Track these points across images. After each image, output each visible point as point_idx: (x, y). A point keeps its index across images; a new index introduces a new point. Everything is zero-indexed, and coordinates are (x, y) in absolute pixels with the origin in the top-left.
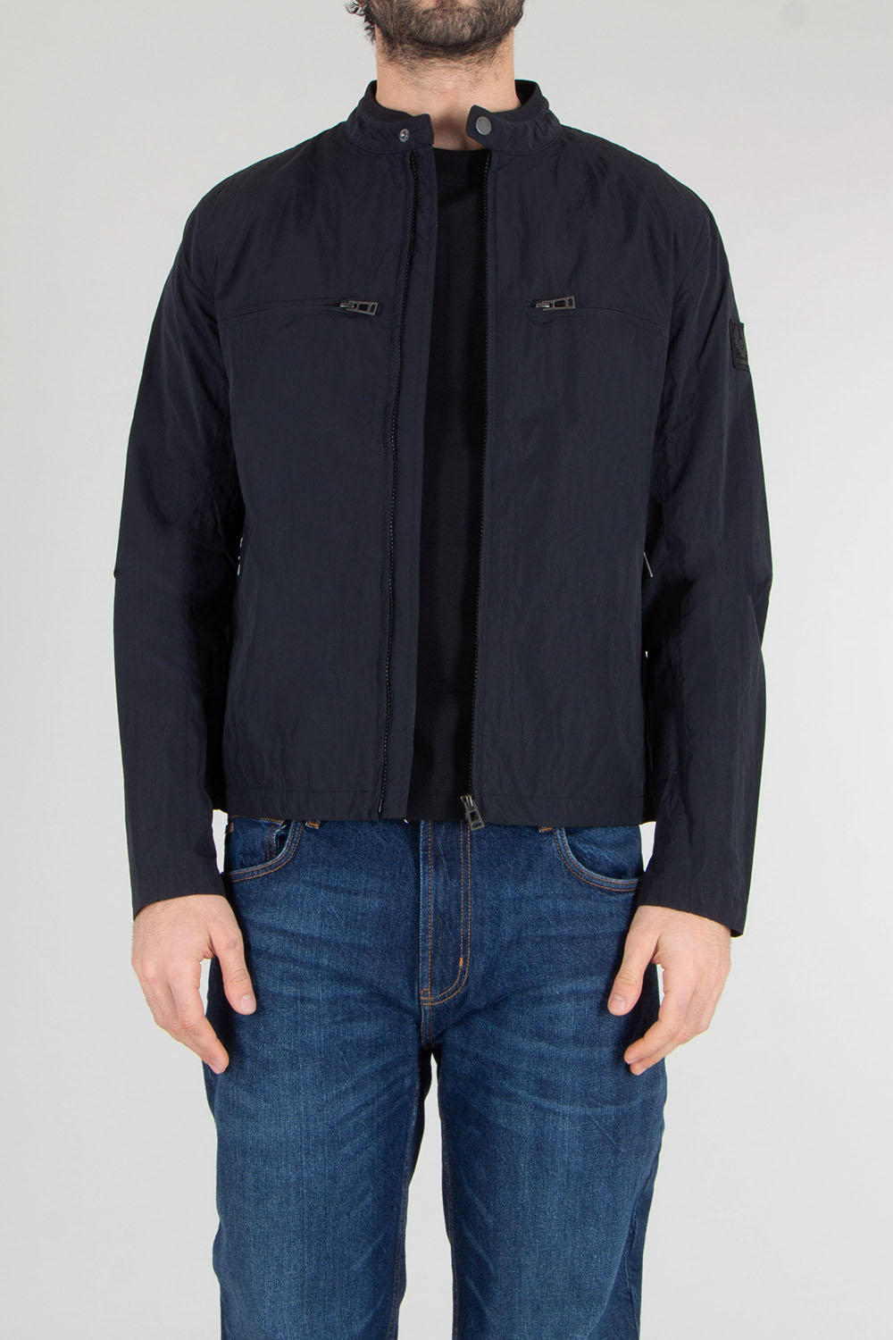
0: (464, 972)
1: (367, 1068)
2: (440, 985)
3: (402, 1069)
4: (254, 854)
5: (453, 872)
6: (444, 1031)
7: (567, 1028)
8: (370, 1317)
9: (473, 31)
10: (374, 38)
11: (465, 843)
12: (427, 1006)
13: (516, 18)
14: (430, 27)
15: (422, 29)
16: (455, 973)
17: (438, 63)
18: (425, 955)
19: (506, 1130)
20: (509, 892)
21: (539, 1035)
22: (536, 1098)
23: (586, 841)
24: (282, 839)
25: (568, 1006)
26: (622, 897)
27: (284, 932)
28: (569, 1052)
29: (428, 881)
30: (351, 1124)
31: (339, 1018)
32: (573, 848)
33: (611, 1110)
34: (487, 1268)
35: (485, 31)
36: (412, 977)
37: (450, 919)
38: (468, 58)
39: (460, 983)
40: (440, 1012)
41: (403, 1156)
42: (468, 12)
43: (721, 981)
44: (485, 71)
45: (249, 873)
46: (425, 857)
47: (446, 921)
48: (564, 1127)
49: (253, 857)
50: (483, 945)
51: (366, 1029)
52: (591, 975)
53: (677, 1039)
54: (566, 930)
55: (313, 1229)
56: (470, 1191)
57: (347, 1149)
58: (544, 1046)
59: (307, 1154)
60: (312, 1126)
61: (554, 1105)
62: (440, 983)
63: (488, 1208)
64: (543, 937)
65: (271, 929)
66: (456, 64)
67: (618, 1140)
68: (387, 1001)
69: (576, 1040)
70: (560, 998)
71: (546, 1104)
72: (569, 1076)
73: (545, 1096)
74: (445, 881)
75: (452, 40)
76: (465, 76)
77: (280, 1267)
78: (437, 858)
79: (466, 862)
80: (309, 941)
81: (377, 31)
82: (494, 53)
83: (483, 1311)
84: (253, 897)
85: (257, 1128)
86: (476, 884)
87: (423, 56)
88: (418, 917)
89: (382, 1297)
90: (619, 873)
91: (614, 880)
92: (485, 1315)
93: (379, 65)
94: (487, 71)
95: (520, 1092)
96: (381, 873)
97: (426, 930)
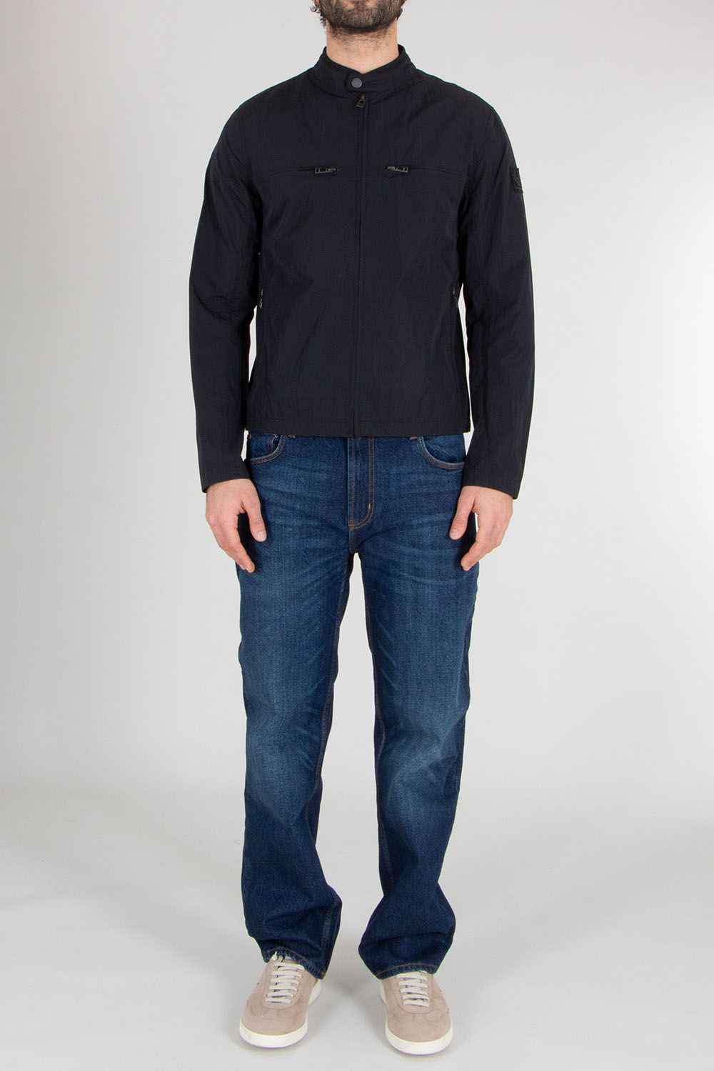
0: (371, 512)
1: (318, 562)
2: (359, 518)
3: (337, 563)
4: (262, 450)
5: (365, 461)
6: (362, 543)
7: (427, 541)
8: (316, 687)
9: (374, 21)
10: (325, 25)
11: (371, 445)
12: (352, 529)
13: (398, 15)
14: (352, 19)
15: (348, 20)
16: (367, 512)
17: (356, 36)
18: (351, 503)
19: (398, 594)
20: (394, 470)
21: (413, 545)
22: (413, 577)
23: (435, 444)
24: (276, 443)
25: (427, 530)
26: (455, 472)
27: (277, 491)
28: (429, 553)
29: (352, 464)
30: (308, 590)
31: (304, 536)
32: (428, 448)
33: (453, 582)
34: (392, 663)
35: (380, 20)
36: (344, 515)
37: (363, 485)
38: (371, 34)
39: (369, 517)
40: (359, 533)
41: (336, 606)
42: (371, 10)
43: (507, 520)
44: (381, 41)
45: (260, 460)
46: (350, 452)
47: (362, 485)
48: (428, 590)
49: (261, 452)
50: (381, 498)
51: (318, 543)
52: (439, 513)
53: (486, 550)
54: (424, 490)
55: (288, 643)
56: (381, 626)
57: (306, 603)
58: (416, 550)
59: (286, 604)
60: (289, 590)
61: (422, 580)
62: (359, 517)
63: (391, 633)
64: (412, 494)
65: (270, 489)
66: (366, 37)
67: (458, 597)
68: (331, 527)
69: (432, 546)
70: (422, 525)
71: (418, 579)
72: (429, 565)
73: (417, 576)
74: (361, 465)
75: (362, 26)
76: (370, 44)
77: (271, 661)
78: (357, 452)
79: (372, 455)
80: (290, 496)
81: (327, 21)
82: (385, 32)
83: (390, 685)
84: (260, 472)
85: (260, 591)
86: (376, 466)
87: (350, 33)
88: (347, 484)
89: (323, 677)
90: (452, 460)
91: (449, 464)
92: (393, 687)
93: (328, 40)
94: (382, 42)
95: (405, 574)
96: (327, 461)
97: (351, 490)
